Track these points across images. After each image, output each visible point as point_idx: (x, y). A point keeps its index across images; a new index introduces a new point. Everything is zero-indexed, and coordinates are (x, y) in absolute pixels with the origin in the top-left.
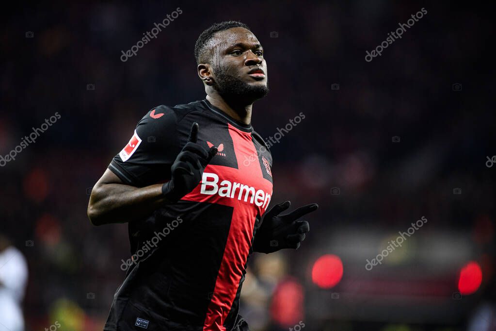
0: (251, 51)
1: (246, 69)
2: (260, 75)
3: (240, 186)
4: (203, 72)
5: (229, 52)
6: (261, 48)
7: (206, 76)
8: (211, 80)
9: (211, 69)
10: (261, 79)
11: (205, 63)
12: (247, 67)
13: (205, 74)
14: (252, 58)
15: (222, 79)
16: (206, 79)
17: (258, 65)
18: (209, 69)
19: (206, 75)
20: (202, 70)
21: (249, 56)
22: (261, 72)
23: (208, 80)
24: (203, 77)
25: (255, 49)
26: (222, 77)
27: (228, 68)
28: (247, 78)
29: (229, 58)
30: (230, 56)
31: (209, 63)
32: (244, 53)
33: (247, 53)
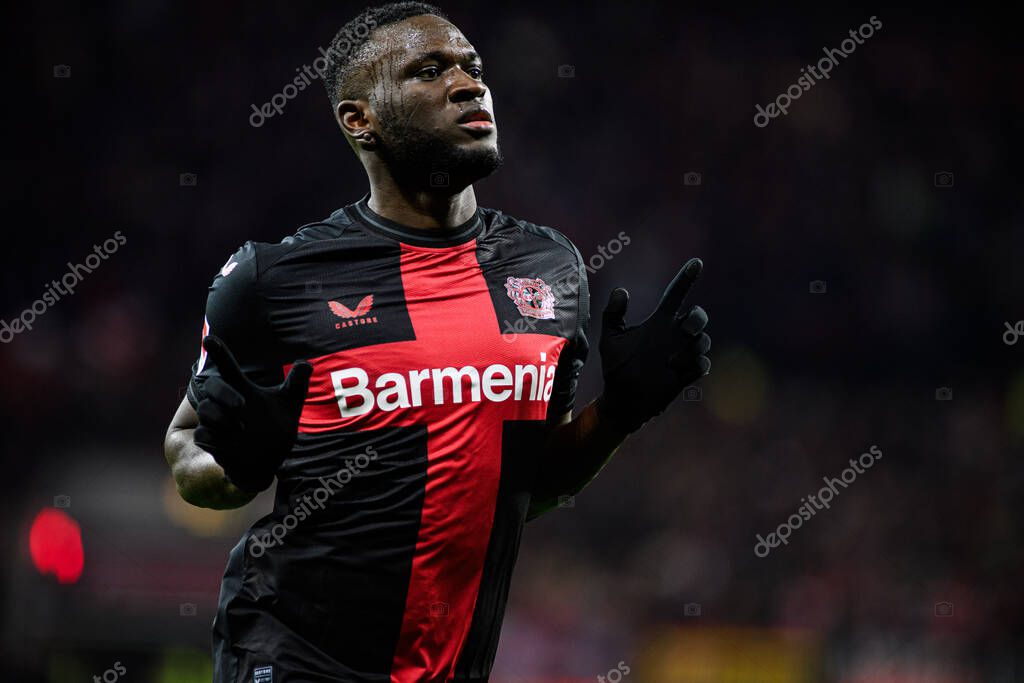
0: (458, 67)
1: (453, 110)
2: (483, 125)
3: (431, 374)
4: (351, 120)
5: (412, 71)
6: (478, 62)
7: (358, 131)
8: (372, 140)
9: (370, 112)
10: (487, 133)
11: (354, 99)
12: (455, 106)
13: (356, 123)
14: (466, 85)
15: (397, 136)
16: (361, 137)
17: (478, 99)
18: (366, 112)
19: (360, 126)
20: (349, 114)
21: (456, 79)
22: (484, 117)
23: (368, 139)
24: (351, 130)
25: (466, 64)
26: (398, 131)
27: (411, 109)
28: (456, 132)
29: (413, 85)
30: (415, 80)
31: (366, 99)
32: (445, 72)
33: (452, 73)
